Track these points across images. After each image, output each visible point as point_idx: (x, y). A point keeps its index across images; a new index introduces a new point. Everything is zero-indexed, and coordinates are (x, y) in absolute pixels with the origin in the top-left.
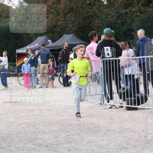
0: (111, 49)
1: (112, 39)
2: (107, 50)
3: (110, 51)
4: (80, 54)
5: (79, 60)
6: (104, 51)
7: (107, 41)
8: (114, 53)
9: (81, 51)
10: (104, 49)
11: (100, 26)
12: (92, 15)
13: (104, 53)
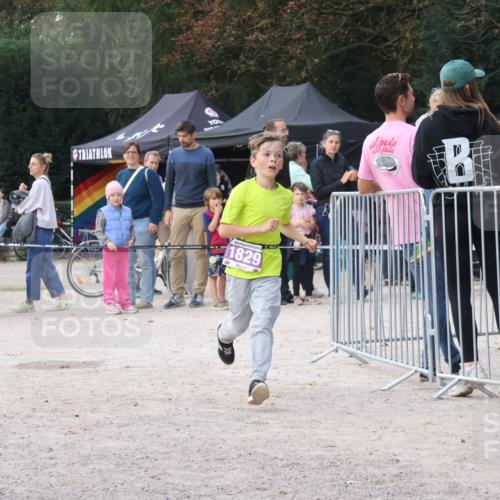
0: (471, 146)
1: (476, 106)
2: (457, 150)
3: (470, 156)
4: (262, 165)
5: (266, 187)
6: (442, 156)
7: (457, 113)
8: (486, 166)
9: (268, 155)
10: (443, 149)
11: (424, 52)
12: (390, 7)
13: (443, 164)
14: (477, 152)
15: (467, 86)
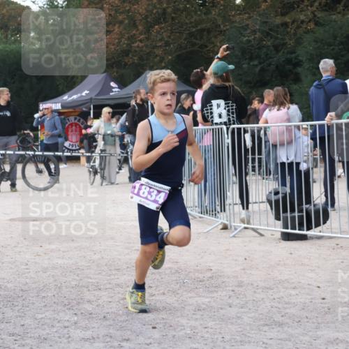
0: (226, 104)
1: (227, 84)
2: (218, 106)
3: (225, 109)
6: (211, 109)
7: (218, 87)
8: (233, 113)
10: (212, 106)
13: (212, 113)
14: (228, 107)
15: (224, 74)
